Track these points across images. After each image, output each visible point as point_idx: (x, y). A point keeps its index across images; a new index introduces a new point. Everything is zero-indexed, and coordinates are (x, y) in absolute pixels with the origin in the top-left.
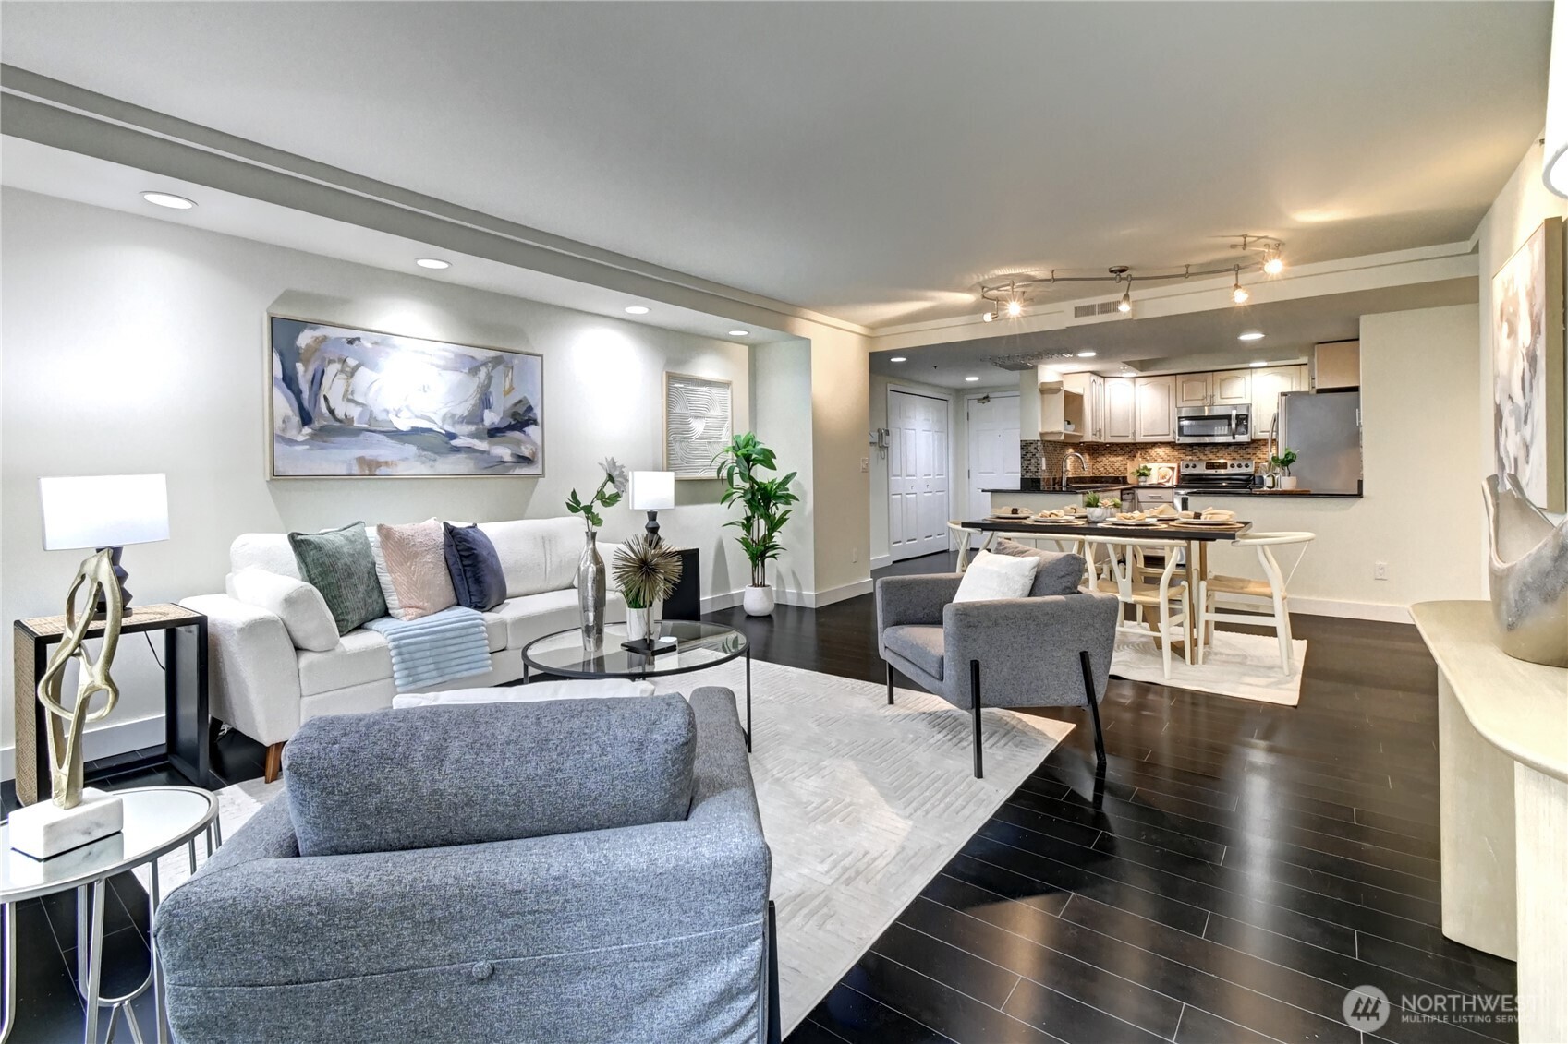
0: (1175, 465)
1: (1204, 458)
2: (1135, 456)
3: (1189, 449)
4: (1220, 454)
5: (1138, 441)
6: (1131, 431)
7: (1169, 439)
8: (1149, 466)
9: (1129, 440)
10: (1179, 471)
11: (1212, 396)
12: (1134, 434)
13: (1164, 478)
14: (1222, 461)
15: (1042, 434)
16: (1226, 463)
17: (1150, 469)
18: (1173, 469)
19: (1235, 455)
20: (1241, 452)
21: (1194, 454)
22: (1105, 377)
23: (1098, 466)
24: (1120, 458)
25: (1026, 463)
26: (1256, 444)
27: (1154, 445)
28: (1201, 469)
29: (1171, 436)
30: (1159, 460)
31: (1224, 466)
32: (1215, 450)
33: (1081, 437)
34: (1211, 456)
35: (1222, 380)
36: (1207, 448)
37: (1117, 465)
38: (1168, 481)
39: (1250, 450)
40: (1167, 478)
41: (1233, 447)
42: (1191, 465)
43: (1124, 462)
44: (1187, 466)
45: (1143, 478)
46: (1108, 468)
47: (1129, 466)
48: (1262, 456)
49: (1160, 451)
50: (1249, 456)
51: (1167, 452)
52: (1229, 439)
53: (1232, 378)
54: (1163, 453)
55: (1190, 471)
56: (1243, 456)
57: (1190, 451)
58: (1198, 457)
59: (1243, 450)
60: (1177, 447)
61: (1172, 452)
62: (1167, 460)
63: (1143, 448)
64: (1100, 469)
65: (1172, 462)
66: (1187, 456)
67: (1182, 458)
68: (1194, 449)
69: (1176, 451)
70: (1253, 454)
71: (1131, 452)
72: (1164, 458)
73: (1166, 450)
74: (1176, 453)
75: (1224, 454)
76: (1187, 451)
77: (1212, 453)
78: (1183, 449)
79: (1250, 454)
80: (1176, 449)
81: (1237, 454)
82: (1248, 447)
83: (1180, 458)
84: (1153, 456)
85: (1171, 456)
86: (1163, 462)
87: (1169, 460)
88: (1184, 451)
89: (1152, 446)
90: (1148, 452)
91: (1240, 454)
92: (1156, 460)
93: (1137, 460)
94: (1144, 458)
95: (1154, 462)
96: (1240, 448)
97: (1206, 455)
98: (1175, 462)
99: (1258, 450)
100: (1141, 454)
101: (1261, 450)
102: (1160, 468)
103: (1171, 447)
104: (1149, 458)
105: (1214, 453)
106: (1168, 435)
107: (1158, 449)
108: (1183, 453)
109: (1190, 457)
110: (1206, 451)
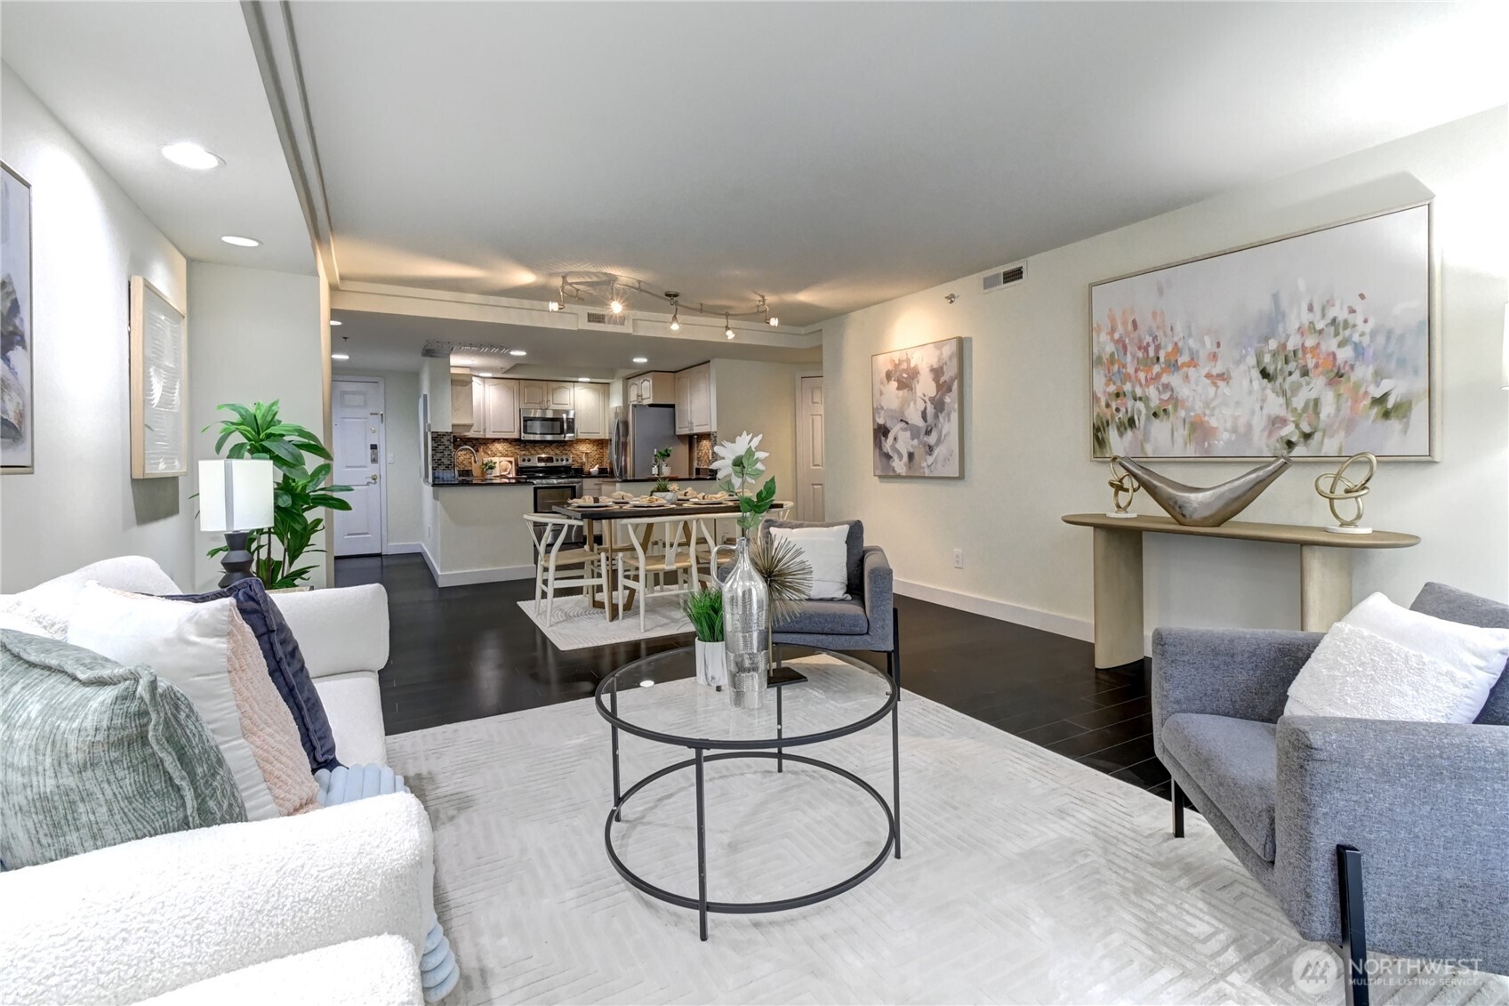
0: (512, 459)
1: (538, 452)
2: (477, 450)
4: (546, 450)
5: (488, 436)
6: (482, 427)
7: (515, 435)
8: (495, 459)
9: (481, 435)
10: (517, 465)
11: (547, 402)
12: (485, 430)
13: (506, 470)
14: (548, 455)
15: (453, 426)
16: (553, 458)
17: (495, 463)
18: (511, 462)
19: (558, 452)
20: (560, 448)
21: (528, 450)
25: (439, 455)
26: (572, 442)
27: (495, 440)
28: (537, 462)
29: (516, 433)
30: (500, 454)
31: (550, 460)
32: (542, 447)
34: (544, 452)
38: (509, 473)
39: (566, 447)
40: (508, 470)
41: (555, 445)
42: (526, 459)
43: (469, 456)
44: (524, 460)
47: (473, 460)
48: (574, 452)
49: (499, 447)
50: (566, 452)
52: (561, 438)
53: (560, 387)
54: (500, 449)
55: (526, 464)
56: (562, 452)
57: (523, 447)
58: (529, 453)
59: (562, 447)
60: (511, 443)
61: (509, 447)
62: (504, 454)
63: (485, 443)
65: (509, 456)
66: (520, 451)
67: (516, 452)
68: (527, 445)
69: (512, 447)
70: (569, 450)
71: (474, 447)
72: (502, 452)
73: (503, 445)
74: (513, 449)
75: (550, 450)
76: (521, 447)
77: (539, 449)
78: (518, 445)
79: (567, 450)
80: (512, 445)
81: (558, 450)
82: (565, 445)
83: (514, 453)
84: (493, 451)
85: (507, 451)
86: (501, 456)
87: (506, 454)
88: (518, 447)
89: (493, 442)
90: (489, 447)
91: (560, 450)
92: (497, 454)
93: (480, 454)
94: (486, 453)
95: (493, 456)
96: (560, 445)
97: (536, 450)
98: (511, 456)
99: (572, 447)
100: (483, 449)
101: (574, 447)
102: (501, 462)
103: (509, 443)
104: (490, 452)
105: (541, 449)
106: (514, 432)
107: (498, 444)
108: (518, 449)
109: (524, 452)
110: (536, 447)
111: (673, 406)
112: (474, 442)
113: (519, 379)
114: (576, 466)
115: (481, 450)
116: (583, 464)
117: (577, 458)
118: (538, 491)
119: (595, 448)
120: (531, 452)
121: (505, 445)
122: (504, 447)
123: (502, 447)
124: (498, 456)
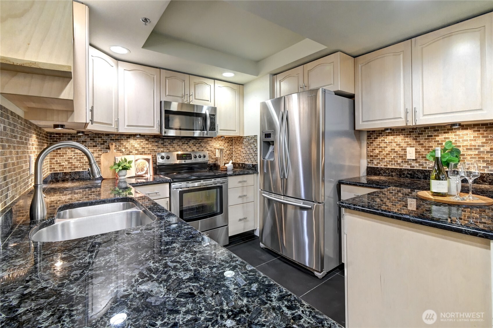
0: (150, 157)
1: (173, 149)
2: (109, 148)
3: (161, 142)
4: (185, 147)
5: (122, 130)
6: (114, 120)
7: (154, 131)
8: (129, 158)
9: (109, 129)
10: (155, 162)
11: (189, 96)
13: (142, 170)
16: (192, 155)
17: (130, 162)
18: (148, 160)
19: (195, 148)
20: (198, 145)
21: (165, 146)
27: (129, 136)
28: (173, 160)
29: (156, 128)
30: (134, 152)
31: (190, 157)
32: (180, 143)
34: (180, 148)
35: (196, 84)
36: (175, 142)
38: (146, 173)
40: (145, 169)
41: (192, 141)
42: (165, 157)
43: (96, 155)
44: (162, 158)
45: (124, 172)
46: (74, 161)
47: (101, 159)
48: (209, 149)
49: (134, 143)
50: (202, 149)
52: (203, 134)
53: (202, 83)
54: (136, 145)
55: (166, 162)
56: (198, 149)
57: (162, 144)
58: (167, 149)
59: (199, 144)
60: (150, 140)
61: (146, 144)
62: (140, 152)
63: (118, 140)
64: (63, 164)
65: (146, 154)
66: (158, 148)
67: (154, 150)
68: (165, 142)
69: (150, 144)
70: (205, 147)
71: (104, 144)
72: (138, 150)
73: (140, 142)
74: (150, 146)
75: (187, 147)
76: (159, 144)
77: (178, 145)
78: (156, 142)
79: (203, 147)
80: (150, 142)
81: (195, 147)
82: (201, 142)
83: (152, 150)
84: (127, 148)
85: (144, 148)
86: (136, 154)
87: (142, 152)
88: (157, 144)
89: (127, 138)
90: (123, 144)
91: (197, 147)
92: (132, 152)
93: (112, 152)
94: (118, 150)
95: (127, 154)
96: (197, 142)
97: (174, 147)
98: (148, 154)
99: (207, 144)
100: (116, 146)
101: (209, 144)
102: (136, 160)
103: (146, 140)
104: (124, 150)
105: (179, 145)
106: (153, 127)
107: (133, 141)
108: (156, 146)
109: (162, 149)
110: (174, 144)
111: (352, 97)
112: (105, 138)
113: (160, 68)
114: (211, 162)
115: (113, 147)
116: (217, 159)
117: (211, 154)
118: (184, 195)
119: (226, 145)
120: (169, 149)
121: (142, 142)
122: (140, 144)
123: (138, 144)
124: (133, 154)
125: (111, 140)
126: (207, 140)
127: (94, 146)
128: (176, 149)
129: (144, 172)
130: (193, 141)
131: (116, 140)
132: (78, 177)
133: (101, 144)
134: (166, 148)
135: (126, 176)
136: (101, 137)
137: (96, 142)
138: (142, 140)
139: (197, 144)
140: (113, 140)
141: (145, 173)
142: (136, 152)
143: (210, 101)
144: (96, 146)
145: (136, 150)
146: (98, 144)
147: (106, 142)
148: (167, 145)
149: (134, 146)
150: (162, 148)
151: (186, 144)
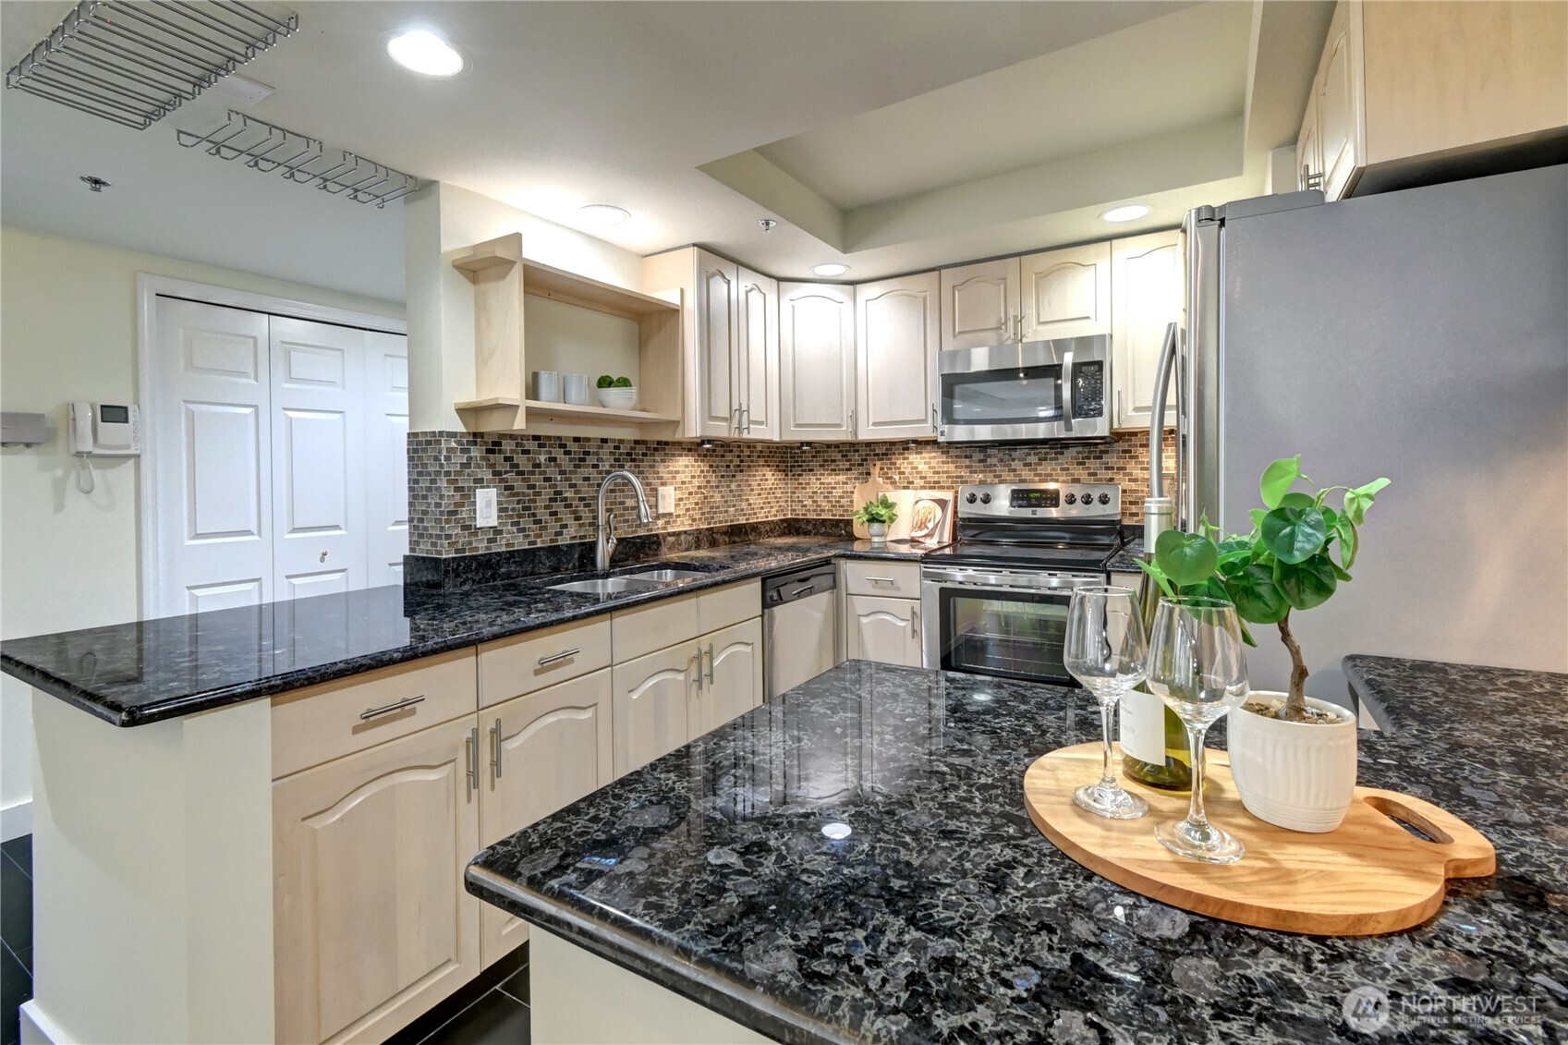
0: (949, 495)
1: (1011, 476)
2: (868, 474)
3: (978, 456)
4: (1046, 468)
5: (865, 434)
6: (847, 413)
7: (925, 432)
8: (892, 496)
9: (842, 435)
10: (955, 510)
11: (1019, 320)
12: (854, 417)
13: (922, 525)
14: (1051, 486)
16: (1057, 492)
17: (896, 506)
18: (942, 503)
19: (1079, 472)
20: (1093, 464)
21: (989, 468)
22: (780, 279)
23: (800, 494)
24: (842, 478)
26: (1123, 441)
27: (905, 446)
28: (1002, 505)
29: (929, 424)
31: (1052, 499)
32: (1033, 459)
33: (675, 424)
34: (1026, 474)
35: (1043, 276)
36: (1015, 454)
37: (838, 492)
38: (930, 535)
39: (1112, 459)
40: (931, 525)
41: (1072, 452)
42: (980, 496)
43: (849, 487)
44: (973, 499)
45: (876, 527)
46: (820, 499)
47: (855, 496)
48: (1138, 473)
49: (921, 462)
50: (1110, 474)
51: (934, 463)
52: (1057, 430)
53: (1062, 268)
54: (922, 467)
55: (979, 510)
56: (1095, 474)
57: (980, 461)
58: (995, 477)
59: (1095, 458)
60: (954, 452)
61: (943, 463)
62: (930, 482)
63: (886, 454)
64: (806, 503)
65: (943, 488)
66: (971, 472)
67: (961, 477)
68: (990, 456)
69: (952, 462)
70: (1119, 469)
71: (862, 465)
72: (925, 478)
73: (930, 458)
74: (951, 467)
75: (1054, 470)
76: (974, 462)
77: (1025, 465)
78: (966, 457)
79: (1112, 468)
80: (952, 457)
81: (1083, 469)
82: (1107, 452)
83: (957, 477)
84: (904, 473)
85: (938, 473)
86: (923, 488)
87: (935, 482)
88: (967, 462)
89: (904, 449)
90: (895, 464)
91: (1088, 468)
92: (912, 483)
93: (874, 481)
94: (888, 478)
95: (905, 488)
96: (1090, 452)
97: (1015, 470)
98: (948, 488)
99: (1131, 457)
100: (882, 469)
101: (1137, 457)
102: (917, 502)
103: (943, 453)
104: (897, 477)
105: (1030, 464)
106: (925, 421)
107: (914, 456)
108: (967, 467)
109: (981, 476)
110: (1013, 460)
112: (864, 452)
113: (938, 269)
115: (876, 471)
120: (1000, 476)
121: (934, 458)
122: (930, 463)
123: (925, 463)
124: (915, 489)
125: (875, 455)
126: (1129, 446)
127: (847, 470)
128: (1020, 475)
129: (925, 531)
130: (1075, 449)
131: (883, 454)
132: (823, 530)
133: (859, 465)
134: (990, 471)
135: (888, 539)
136: (858, 451)
137: (850, 460)
138: (933, 454)
139: (1088, 458)
140: (878, 455)
141: (925, 536)
142: (922, 483)
143: (1093, 318)
144: (850, 470)
145: (921, 478)
146: (854, 465)
147: (866, 460)
148: (995, 465)
149: (917, 468)
150: (981, 472)
151: (1051, 459)
